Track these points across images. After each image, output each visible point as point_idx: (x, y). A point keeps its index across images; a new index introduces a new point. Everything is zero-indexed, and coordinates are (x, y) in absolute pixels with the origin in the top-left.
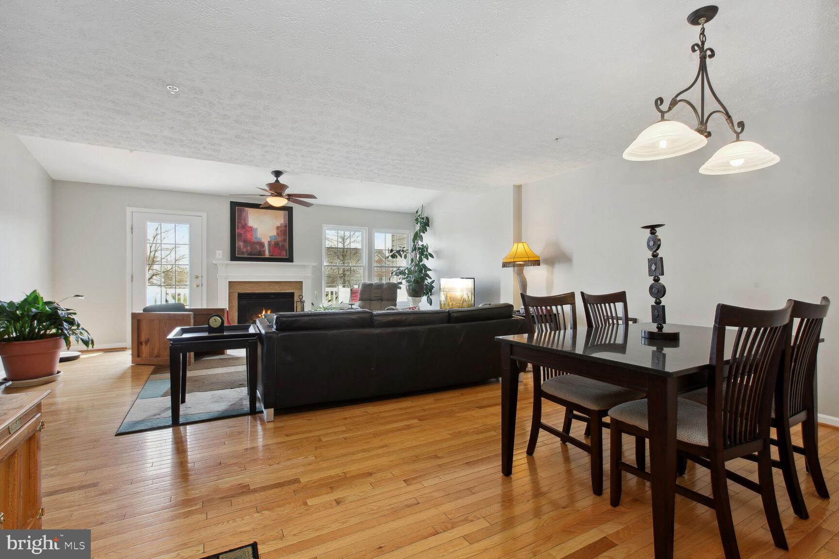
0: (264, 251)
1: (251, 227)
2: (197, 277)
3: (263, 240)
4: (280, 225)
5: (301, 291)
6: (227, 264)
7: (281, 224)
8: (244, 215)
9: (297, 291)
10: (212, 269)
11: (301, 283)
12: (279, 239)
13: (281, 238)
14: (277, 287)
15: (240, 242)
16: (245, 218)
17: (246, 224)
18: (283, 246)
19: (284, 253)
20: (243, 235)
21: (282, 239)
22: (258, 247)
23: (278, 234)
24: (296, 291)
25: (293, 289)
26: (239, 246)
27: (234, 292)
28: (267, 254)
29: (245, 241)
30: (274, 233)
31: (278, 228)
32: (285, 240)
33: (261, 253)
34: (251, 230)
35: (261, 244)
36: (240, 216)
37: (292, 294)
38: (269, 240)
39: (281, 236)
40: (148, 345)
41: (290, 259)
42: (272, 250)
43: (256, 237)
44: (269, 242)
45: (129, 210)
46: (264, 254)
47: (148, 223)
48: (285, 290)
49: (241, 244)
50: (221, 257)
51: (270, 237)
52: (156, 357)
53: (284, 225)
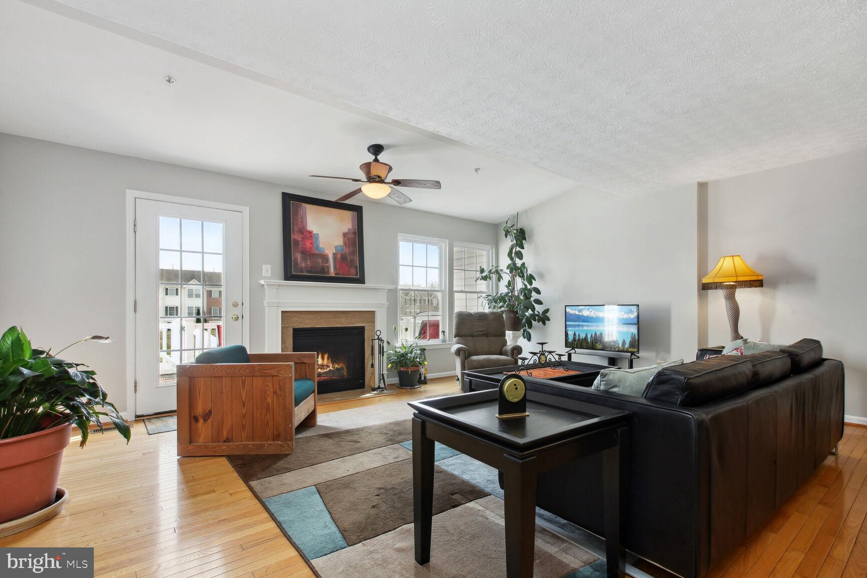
0: (328, 267)
1: (310, 232)
2: (235, 305)
3: (326, 252)
4: (346, 231)
5: (373, 325)
6: (279, 285)
7: (349, 230)
8: (301, 212)
9: (369, 324)
10: (257, 291)
11: (373, 312)
12: (347, 251)
13: (349, 249)
14: (343, 320)
15: (297, 253)
16: (302, 218)
17: (304, 227)
18: (352, 261)
19: (353, 271)
20: (300, 242)
21: (351, 251)
22: (320, 261)
23: (345, 243)
24: (367, 324)
25: (363, 322)
26: (296, 259)
27: (288, 327)
28: (332, 272)
29: (303, 252)
30: (339, 242)
31: (345, 235)
32: (353, 253)
33: (325, 270)
34: (311, 236)
35: (325, 258)
36: (296, 214)
37: (361, 330)
38: (334, 252)
39: (349, 246)
40: (210, 421)
41: (361, 280)
42: (338, 266)
43: (318, 247)
44: (334, 254)
45: (130, 194)
46: (328, 272)
47: (160, 217)
48: (352, 323)
49: (299, 256)
50: (269, 275)
51: (336, 247)
52: (224, 442)
53: (352, 231)
